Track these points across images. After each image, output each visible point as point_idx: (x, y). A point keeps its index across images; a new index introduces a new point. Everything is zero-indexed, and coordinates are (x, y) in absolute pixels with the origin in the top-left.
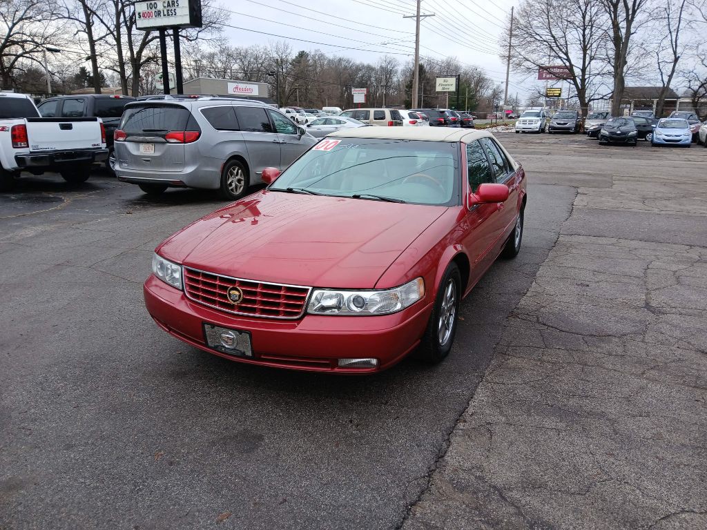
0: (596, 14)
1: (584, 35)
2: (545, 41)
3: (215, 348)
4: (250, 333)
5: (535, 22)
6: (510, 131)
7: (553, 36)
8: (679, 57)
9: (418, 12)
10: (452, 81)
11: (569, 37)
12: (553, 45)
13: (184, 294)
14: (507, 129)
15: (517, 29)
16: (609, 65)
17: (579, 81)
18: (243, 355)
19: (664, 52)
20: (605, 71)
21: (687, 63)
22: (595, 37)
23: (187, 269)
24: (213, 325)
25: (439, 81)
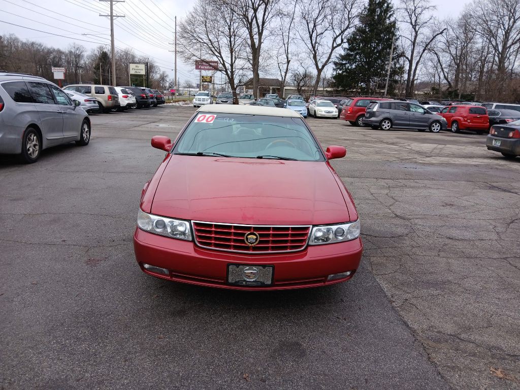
0: (237, 28)
1: (230, 41)
2: (205, 43)
3: (236, 284)
4: (273, 266)
5: (197, 29)
6: (189, 105)
7: (210, 40)
8: (290, 61)
9: (112, 12)
10: (142, 67)
11: (221, 42)
12: (211, 46)
13: (195, 244)
14: (186, 104)
15: (186, 33)
16: (248, 63)
17: (229, 73)
18: (263, 285)
19: (280, 57)
20: (246, 66)
21: (294, 65)
22: (237, 44)
23: (194, 223)
24: (238, 265)
25: (132, 66)
